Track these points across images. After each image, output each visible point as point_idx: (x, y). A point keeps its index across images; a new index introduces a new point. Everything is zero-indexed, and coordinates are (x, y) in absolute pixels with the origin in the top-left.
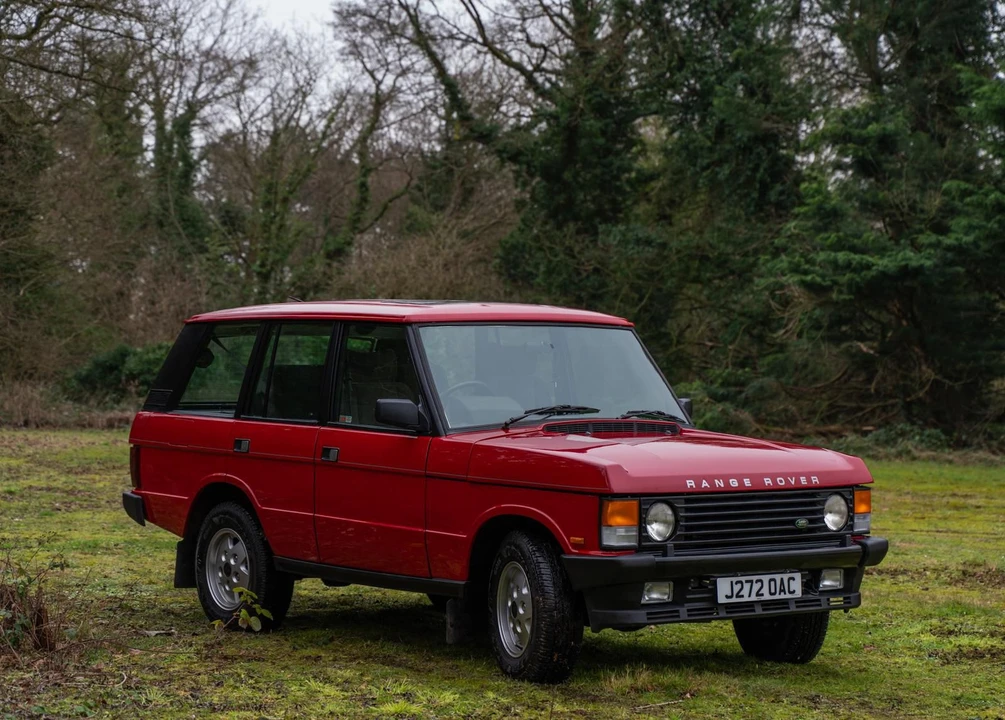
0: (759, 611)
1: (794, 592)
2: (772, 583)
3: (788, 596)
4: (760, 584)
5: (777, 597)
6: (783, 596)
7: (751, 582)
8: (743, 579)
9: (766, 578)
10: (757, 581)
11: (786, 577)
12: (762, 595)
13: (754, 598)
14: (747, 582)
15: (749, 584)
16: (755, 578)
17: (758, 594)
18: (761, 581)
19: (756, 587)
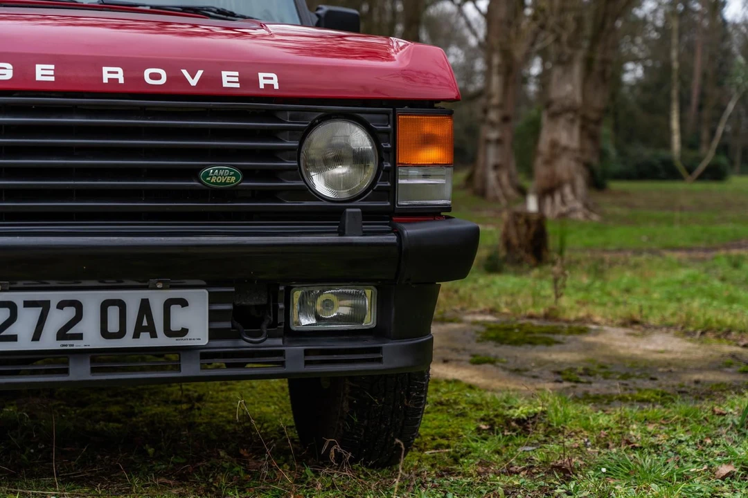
0: (80, 372)
1: (184, 332)
2: (113, 312)
3: (162, 341)
4: (70, 313)
5: (128, 342)
6: (145, 341)
7: (45, 305)
8: (18, 298)
9: (91, 300)
10: (61, 305)
11: (157, 299)
12: (79, 337)
13: (49, 341)
14: (28, 304)
15: (38, 311)
16: (55, 297)
17: (62, 334)
18: (78, 305)
19: (57, 319)
